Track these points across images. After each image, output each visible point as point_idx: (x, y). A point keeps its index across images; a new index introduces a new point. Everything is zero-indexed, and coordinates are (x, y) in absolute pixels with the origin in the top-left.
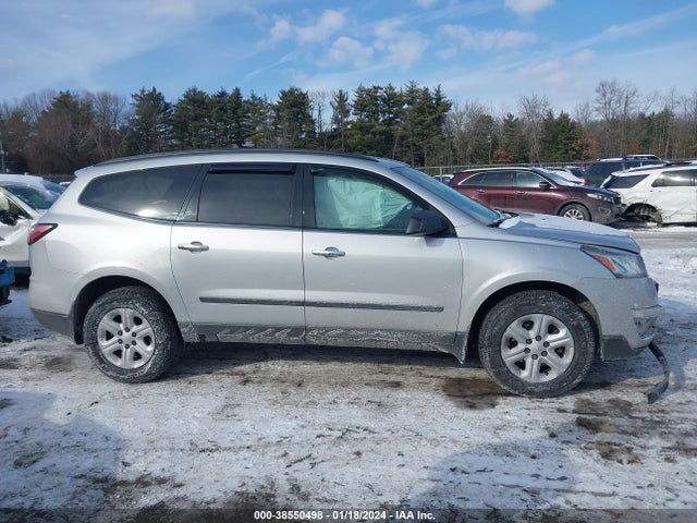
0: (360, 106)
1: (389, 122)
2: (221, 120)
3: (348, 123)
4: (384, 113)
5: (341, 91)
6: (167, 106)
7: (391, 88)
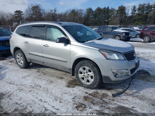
0: (139, 9)
1: (147, 13)
2: (104, 14)
3: (135, 14)
4: (146, 10)
5: (134, 6)
6: (93, 11)
7: (149, 4)
